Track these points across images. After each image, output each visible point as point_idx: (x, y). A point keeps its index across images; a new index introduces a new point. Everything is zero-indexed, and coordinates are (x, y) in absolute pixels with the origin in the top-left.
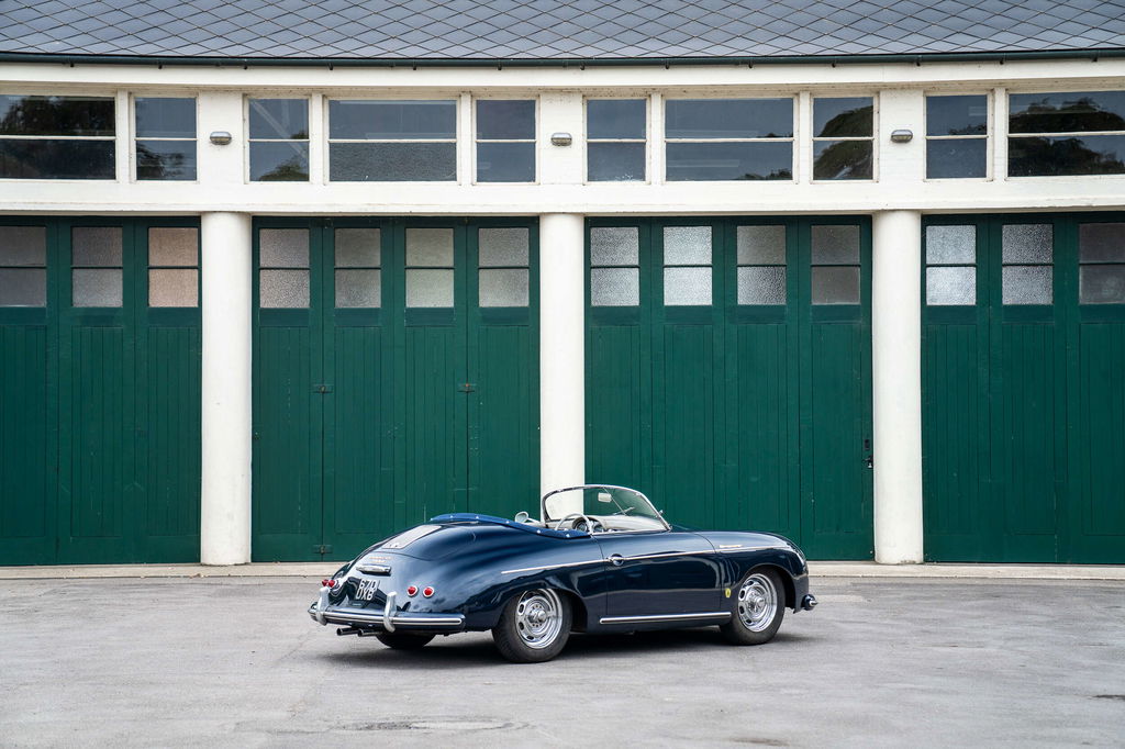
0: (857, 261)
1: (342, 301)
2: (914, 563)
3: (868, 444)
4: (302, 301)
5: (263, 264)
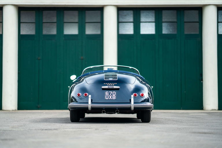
0: (198, 20)
1: (45, 32)
2: (215, 110)
3: (201, 75)
4: (33, 32)
5: (21, 21)
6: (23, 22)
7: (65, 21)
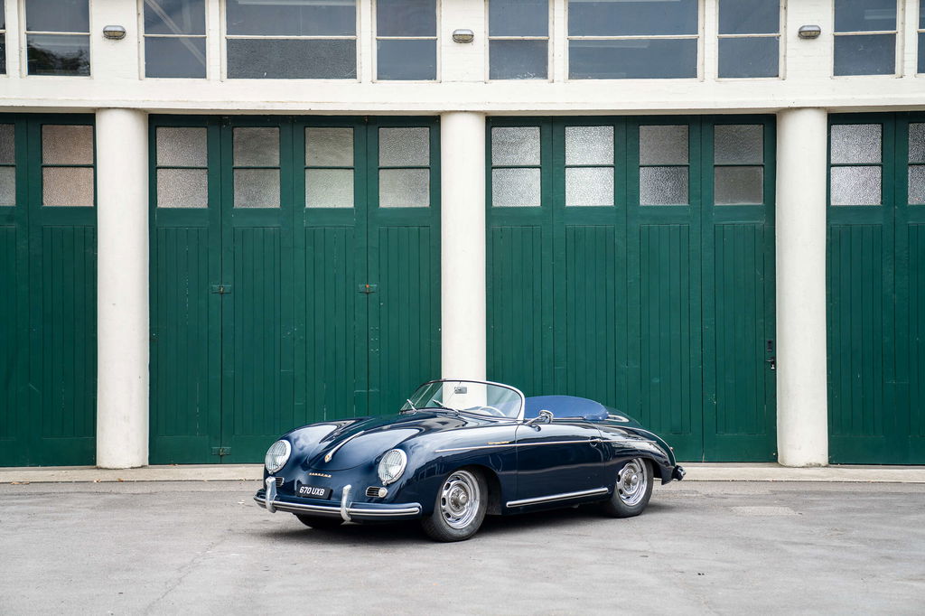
0: (760, 161)
1: (240, 201)
2: (819, 465)
3: (772, 345)
4: (200, 202)
5: (160, 163)
6: (163, 165)
7: (310, 161)
